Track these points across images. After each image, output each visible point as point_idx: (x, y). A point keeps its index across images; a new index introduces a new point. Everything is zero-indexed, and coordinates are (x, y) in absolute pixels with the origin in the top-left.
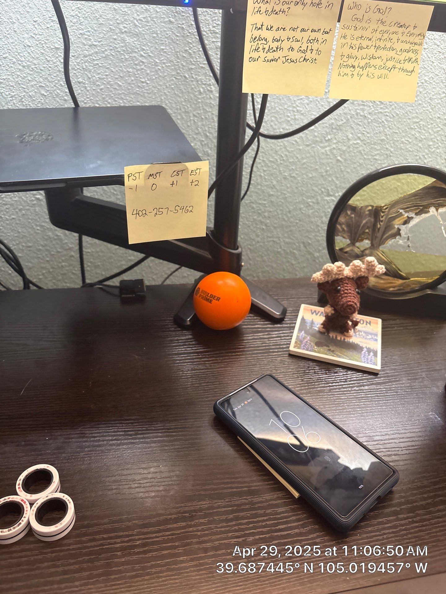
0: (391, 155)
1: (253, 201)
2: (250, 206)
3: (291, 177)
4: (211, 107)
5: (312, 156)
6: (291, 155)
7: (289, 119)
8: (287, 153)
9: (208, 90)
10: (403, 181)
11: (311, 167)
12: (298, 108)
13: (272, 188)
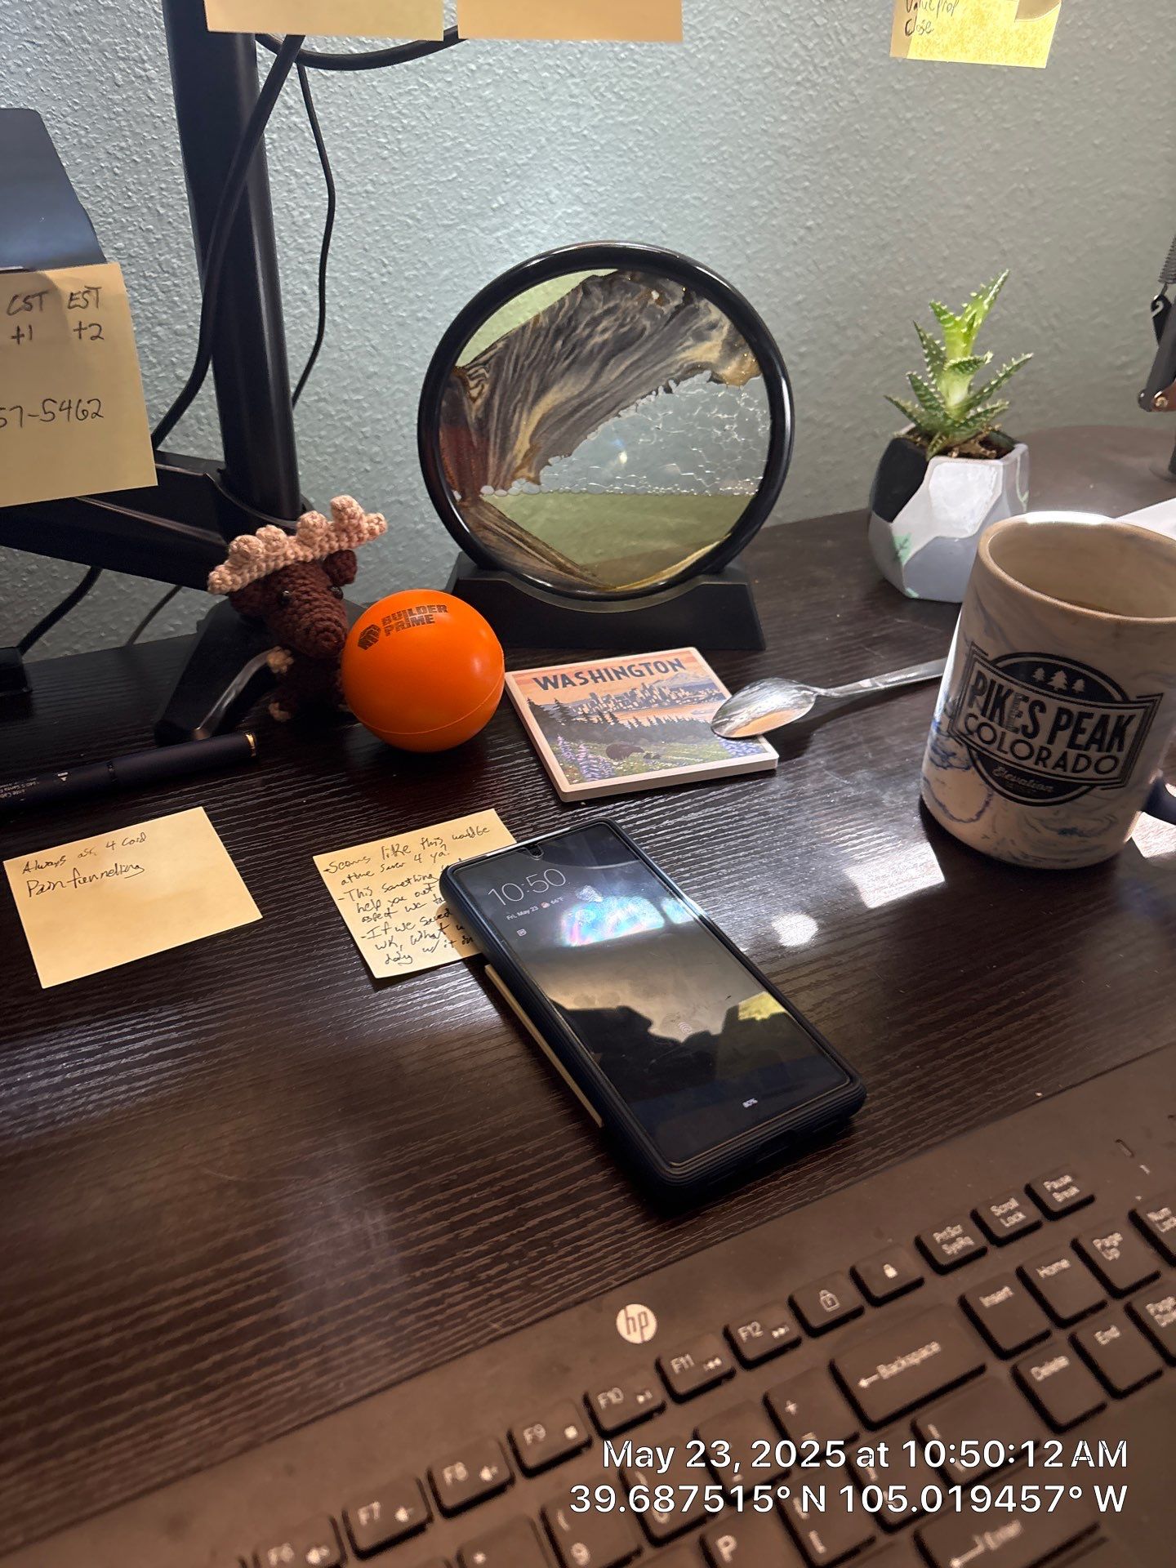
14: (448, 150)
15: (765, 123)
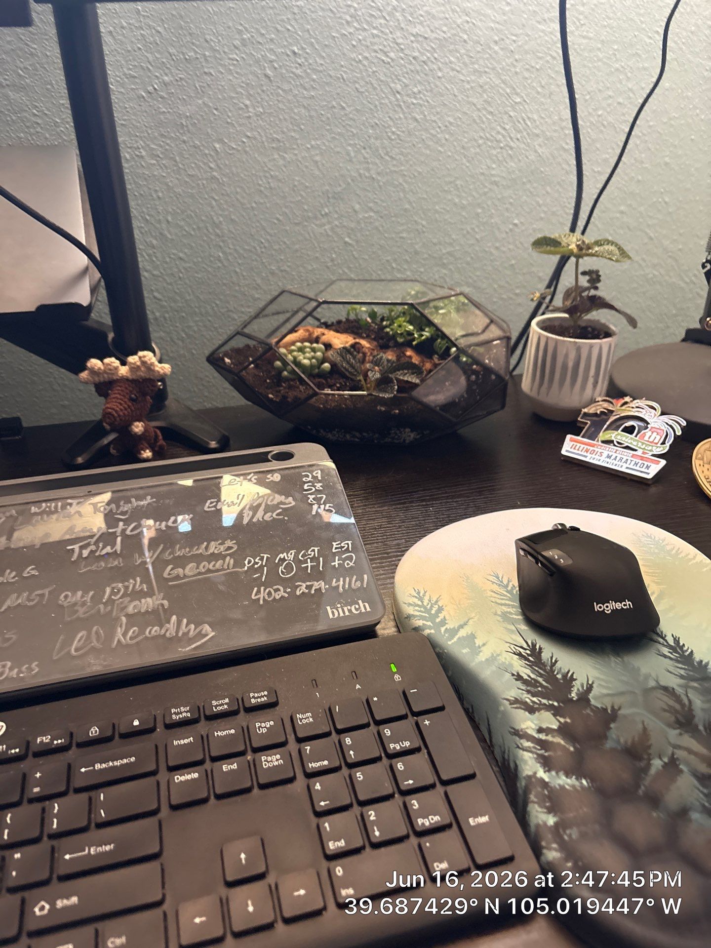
0: (424, 229)
1: (233, 309)
2: (229, 317)
3: (282, 271)
4: (145, 179)
5: (306, 240)
6: (273, 238)
7: (262, 189)
8: (268, 237)
9: (137, 156)
10: (451, 267)
11: (308, 255)
12: (272, 173)
13: (257, 289)
14: (295, 186)
15: (482, 169)
